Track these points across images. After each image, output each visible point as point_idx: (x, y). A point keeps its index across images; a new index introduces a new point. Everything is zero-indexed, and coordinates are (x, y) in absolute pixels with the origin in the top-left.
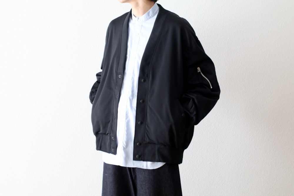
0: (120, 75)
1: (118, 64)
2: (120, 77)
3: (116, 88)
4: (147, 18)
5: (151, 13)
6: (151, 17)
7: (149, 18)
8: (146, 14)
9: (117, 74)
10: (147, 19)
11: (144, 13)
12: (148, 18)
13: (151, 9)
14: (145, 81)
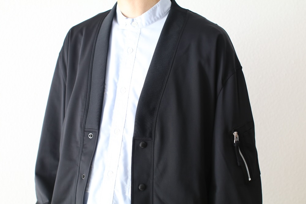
0: (90, 134)
1: (86, 110)
2: (90, 138)
3: (83, 158)
4: (150, 19)
5: (159, 11)
6: (158, 19)
7: (155, 21)
8: (149, 11)
9: (85, 131)
10: (150, 22)
11: (144, 11)
12: (153, 19)
13: (159, 3)
14: (145, 145)
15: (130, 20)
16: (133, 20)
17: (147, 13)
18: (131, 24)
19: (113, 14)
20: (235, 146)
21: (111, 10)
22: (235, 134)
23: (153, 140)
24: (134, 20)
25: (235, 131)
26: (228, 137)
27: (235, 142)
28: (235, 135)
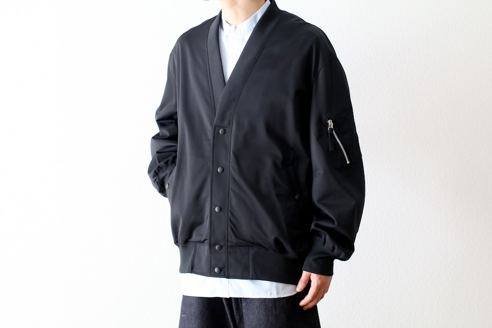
8: (250, 19)
13: (259, 11)
15: (233, 27)
16: (236, 27)
17: (248, 20)
19: (218, 21)
20: (329, 132)
21: (217, 16)
23: (231, 128)
25: (329, 119)
26: (322, 125)
27: (329, 129)
28: (329, 123)
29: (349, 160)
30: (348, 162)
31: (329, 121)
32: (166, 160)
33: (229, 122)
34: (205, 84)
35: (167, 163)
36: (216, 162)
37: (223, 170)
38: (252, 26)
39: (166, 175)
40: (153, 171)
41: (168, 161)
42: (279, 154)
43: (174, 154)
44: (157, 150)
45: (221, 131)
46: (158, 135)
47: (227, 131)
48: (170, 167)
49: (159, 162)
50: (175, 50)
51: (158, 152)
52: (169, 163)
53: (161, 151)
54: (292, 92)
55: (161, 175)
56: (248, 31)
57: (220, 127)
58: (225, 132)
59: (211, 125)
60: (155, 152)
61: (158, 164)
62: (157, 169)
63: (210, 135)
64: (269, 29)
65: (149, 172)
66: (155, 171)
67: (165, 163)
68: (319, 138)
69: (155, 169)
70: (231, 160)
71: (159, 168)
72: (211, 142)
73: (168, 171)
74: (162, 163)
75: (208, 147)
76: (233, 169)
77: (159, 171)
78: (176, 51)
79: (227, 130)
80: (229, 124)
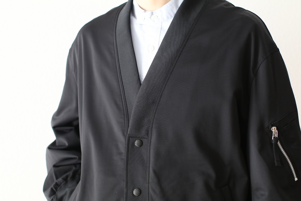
8: (170, 2)
15: (148, 13)
16: (152, 14)
17: (168, 4)
18: (150, 18)
20: (273, 142)
21: (126, 2)
22: (274, 129)
23: (150, 139)
24: (154, 13)
25: (273, 126)
26: (264, 134)
27: (273, 139)
28: (273, 131)
29: (297, 177)
30: (296, 179)
31: (273, 128)
32: (64, 176)
33: (147, 131)
34: (114, 83)
35: (66, 179)
36: (130, 183)
37: (140, 192)
38: (172, 11)
39: (65, 194)
40: (49, 190)
41: (67, 177)
42: (211, 172)
43: (74, 168)
44: (54, 163)
45: (136, 143)
46: (54, 144)
47: (144, 143)
48: (70, 185)
49: (57, 178)
50: (76, 44)
51: (55, 166)
52: (69, 179)
53: (59, 164)
54: (229, 93)
55: (60, 194)
56: (168, 18)
57: (136, 138)
58: (141, 144)
59: (124, 135)
60: (52, 166)
61: (55, 181)
62: (54, 186)
63: (122, 148)
64: (194, 15)
65: (45, 190)
66: (52, 189)
67: (63, 179)
68: (261, 150)
69: (52, 186)
70: (150, 180)
71: (57, 186)
72: (124, 157)
73: (68, 190)
74: (60, 179)
75: (120, 163)
76: (154, 191)
77: (56, 188)
78: (77, 46)
79: (145, 141)
80: (148, 134)
